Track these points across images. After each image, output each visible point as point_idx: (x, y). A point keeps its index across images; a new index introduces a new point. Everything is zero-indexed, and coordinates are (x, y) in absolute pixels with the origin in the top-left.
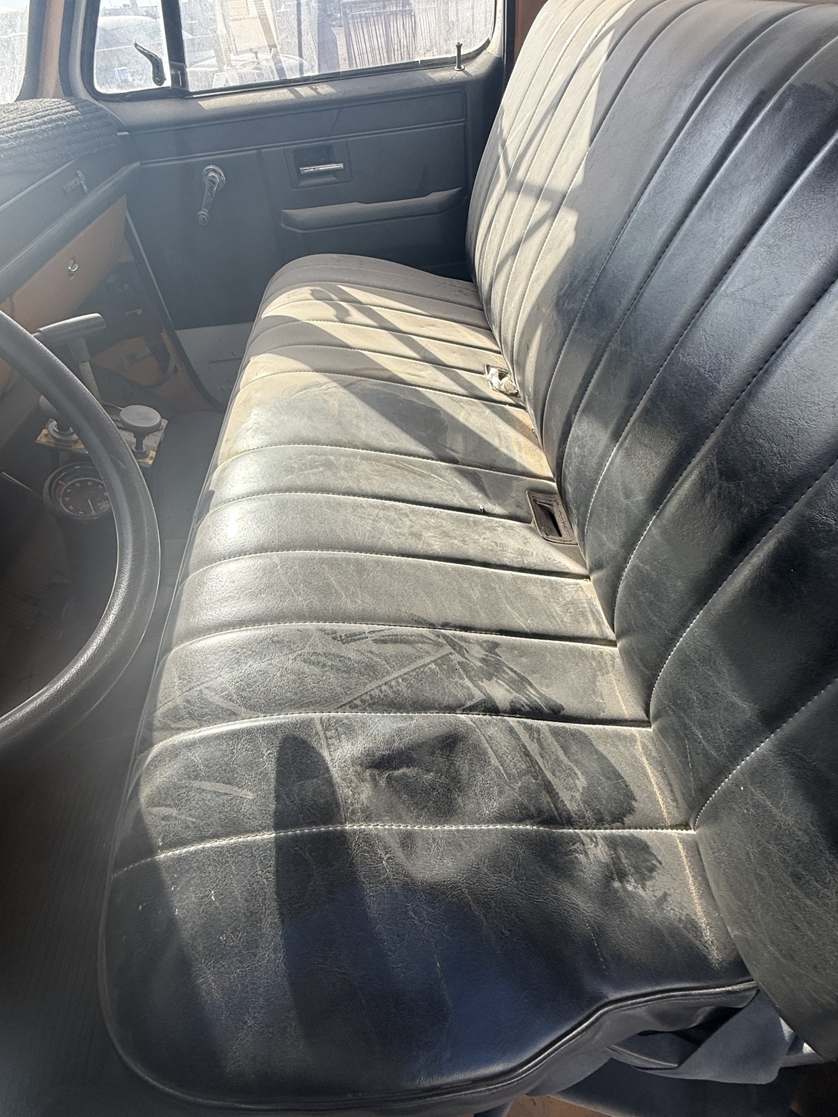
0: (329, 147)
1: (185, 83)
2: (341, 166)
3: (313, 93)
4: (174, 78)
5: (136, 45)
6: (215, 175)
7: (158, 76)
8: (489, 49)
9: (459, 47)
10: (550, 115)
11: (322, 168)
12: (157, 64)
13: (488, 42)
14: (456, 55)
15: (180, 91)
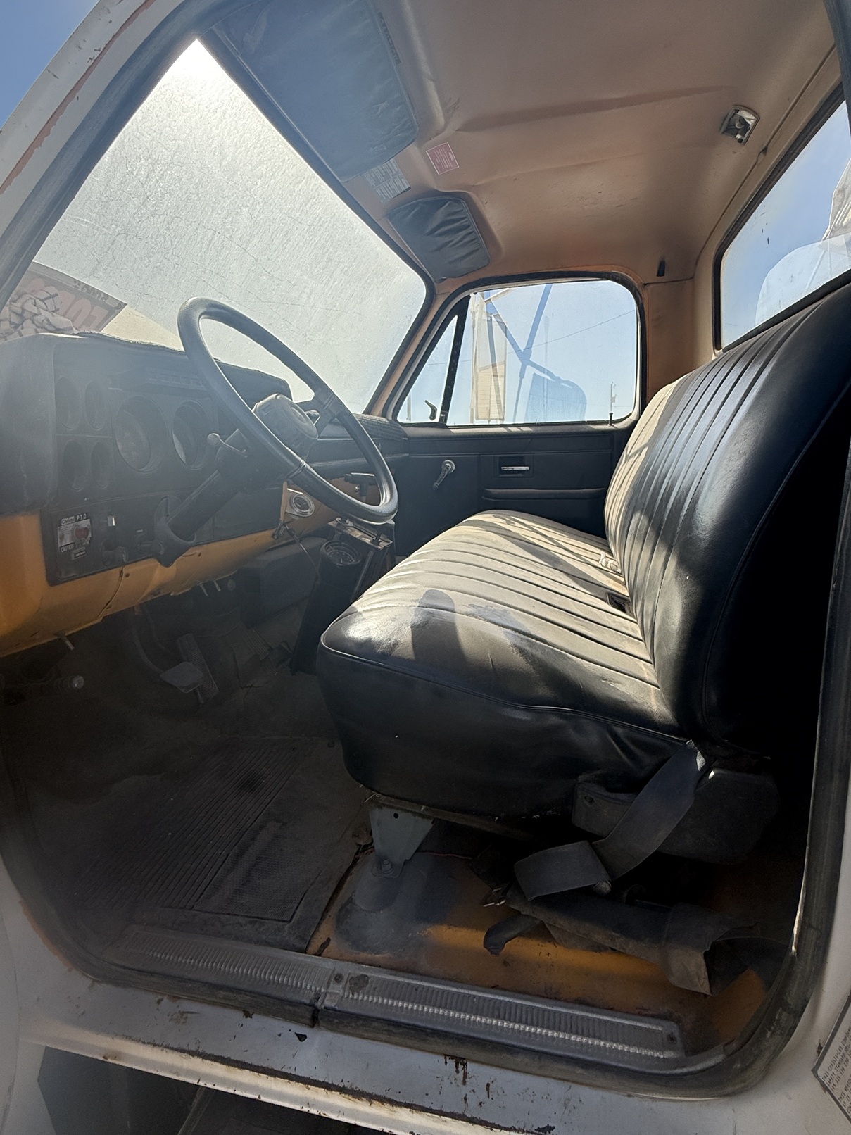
0: (522, 458)
1: (446, 421)
2: (528, 468)
3: (519, 430)
4: (441, 418)
5: (426, 401)
6: (450, 465)
7: (433, 416)
8: (630, 417)
9: (611, 414)
10: (638, 454)
11: (516, 468)
12: (434, 411)
13: (631, 414)
14: (609, 419)
15: (442, 424)
